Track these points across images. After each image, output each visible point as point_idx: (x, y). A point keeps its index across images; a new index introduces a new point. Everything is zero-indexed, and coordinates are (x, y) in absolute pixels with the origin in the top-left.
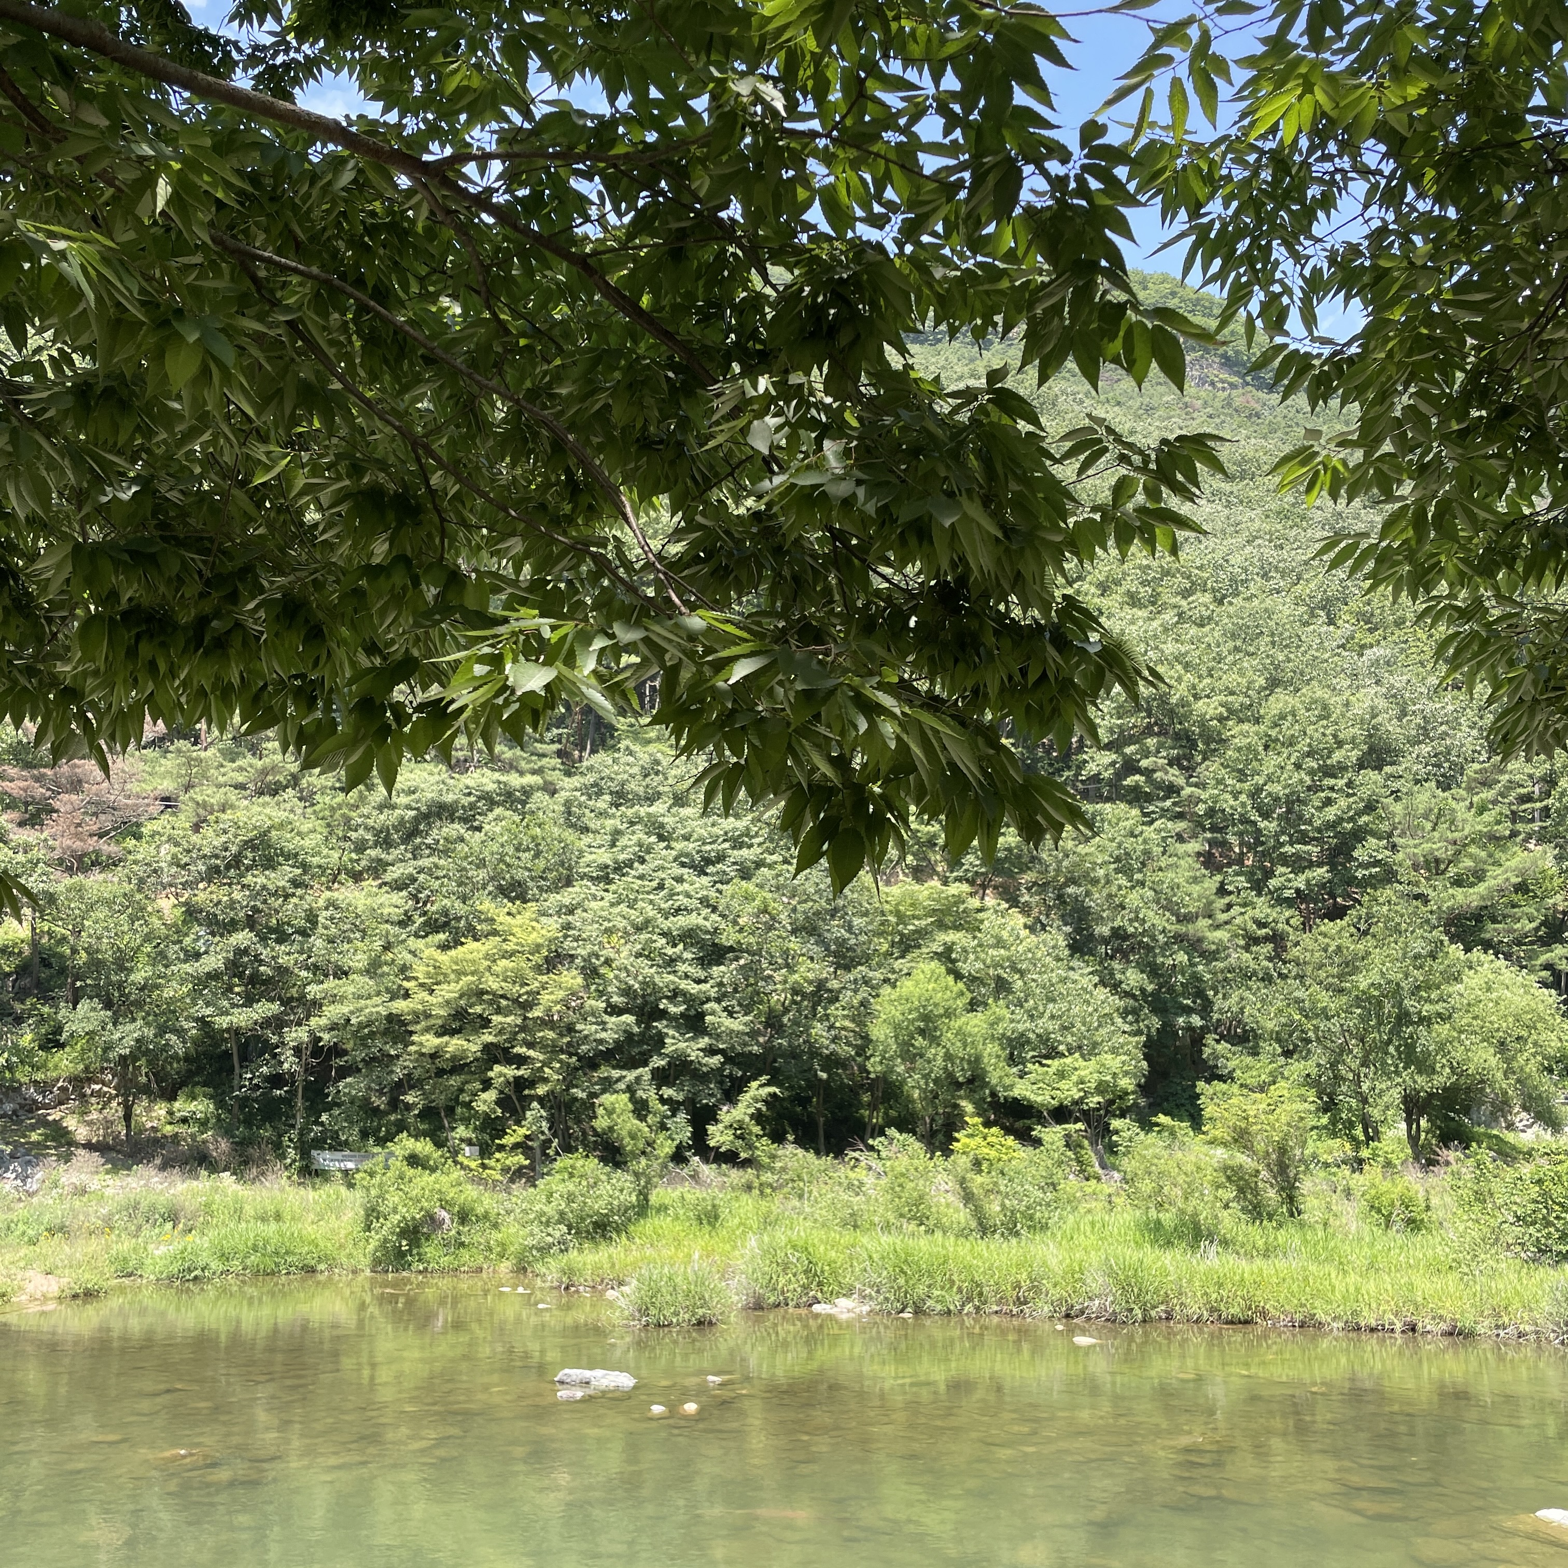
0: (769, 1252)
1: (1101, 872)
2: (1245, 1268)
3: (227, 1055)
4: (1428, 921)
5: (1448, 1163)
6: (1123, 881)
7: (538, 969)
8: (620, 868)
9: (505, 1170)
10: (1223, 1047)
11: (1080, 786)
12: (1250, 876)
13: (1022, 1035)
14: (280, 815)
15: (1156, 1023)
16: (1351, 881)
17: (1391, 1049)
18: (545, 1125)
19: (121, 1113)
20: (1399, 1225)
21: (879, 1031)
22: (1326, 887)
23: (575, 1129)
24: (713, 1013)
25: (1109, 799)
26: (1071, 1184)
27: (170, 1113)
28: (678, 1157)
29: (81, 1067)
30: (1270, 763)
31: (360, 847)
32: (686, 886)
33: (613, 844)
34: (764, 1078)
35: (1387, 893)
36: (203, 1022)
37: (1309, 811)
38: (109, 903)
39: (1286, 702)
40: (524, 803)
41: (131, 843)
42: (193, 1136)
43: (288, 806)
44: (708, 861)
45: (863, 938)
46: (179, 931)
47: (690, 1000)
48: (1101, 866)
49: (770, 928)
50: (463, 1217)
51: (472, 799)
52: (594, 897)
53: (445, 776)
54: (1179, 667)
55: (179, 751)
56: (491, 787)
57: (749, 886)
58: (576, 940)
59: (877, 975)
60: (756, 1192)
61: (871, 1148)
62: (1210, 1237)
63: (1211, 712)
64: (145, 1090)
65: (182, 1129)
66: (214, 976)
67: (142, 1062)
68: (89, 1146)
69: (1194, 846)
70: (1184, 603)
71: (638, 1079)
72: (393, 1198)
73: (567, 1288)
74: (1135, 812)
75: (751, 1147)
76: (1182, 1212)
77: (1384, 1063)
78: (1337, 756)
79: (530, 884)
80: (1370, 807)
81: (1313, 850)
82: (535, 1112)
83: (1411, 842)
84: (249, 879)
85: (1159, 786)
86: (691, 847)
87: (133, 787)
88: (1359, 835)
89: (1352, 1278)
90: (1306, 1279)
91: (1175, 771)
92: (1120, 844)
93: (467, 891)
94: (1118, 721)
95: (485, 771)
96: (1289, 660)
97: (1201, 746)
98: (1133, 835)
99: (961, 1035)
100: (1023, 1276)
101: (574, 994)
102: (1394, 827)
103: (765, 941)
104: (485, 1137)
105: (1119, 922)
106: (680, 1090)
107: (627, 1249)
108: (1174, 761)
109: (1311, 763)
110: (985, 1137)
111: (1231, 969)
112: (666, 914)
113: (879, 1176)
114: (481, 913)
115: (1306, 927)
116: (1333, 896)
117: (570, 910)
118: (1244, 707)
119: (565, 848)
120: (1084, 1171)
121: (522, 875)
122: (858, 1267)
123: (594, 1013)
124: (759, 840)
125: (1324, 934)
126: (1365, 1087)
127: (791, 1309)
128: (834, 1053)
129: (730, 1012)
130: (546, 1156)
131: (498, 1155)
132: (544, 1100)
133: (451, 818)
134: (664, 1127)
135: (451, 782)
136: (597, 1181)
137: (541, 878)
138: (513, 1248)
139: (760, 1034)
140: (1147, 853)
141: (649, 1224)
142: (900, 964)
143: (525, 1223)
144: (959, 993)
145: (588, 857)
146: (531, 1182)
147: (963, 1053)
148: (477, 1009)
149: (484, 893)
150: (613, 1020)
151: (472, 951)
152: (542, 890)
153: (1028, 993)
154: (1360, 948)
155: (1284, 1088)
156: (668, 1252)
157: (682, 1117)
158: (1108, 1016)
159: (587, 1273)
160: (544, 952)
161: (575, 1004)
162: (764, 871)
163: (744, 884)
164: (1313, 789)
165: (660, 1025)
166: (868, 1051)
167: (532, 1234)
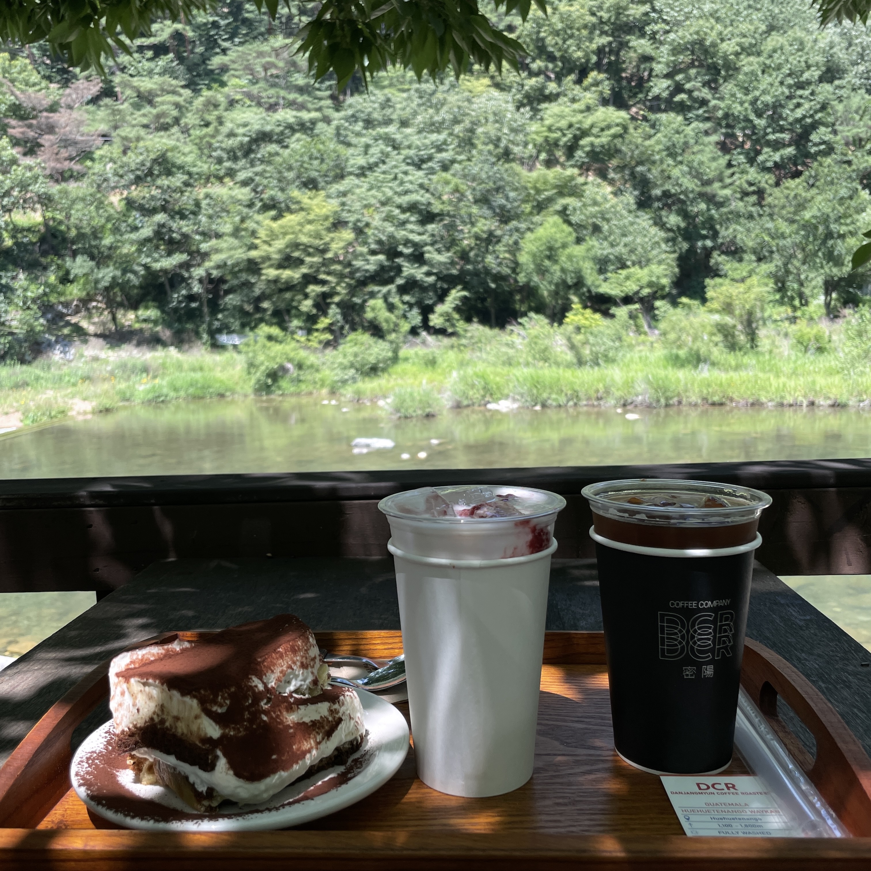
0: (463, 379)
1: (657, 157)
2: (723, 376)
3: (162, 285)
4: (850, 177)
5: (845, 317)
6: (670, 161)
7: (329, 230)
8: (371, 167)
9: (320, 342)
10: (722, 258)
11: (648, 103)
12: (747, 154)
13: (607, 256)
14: (172, 143)
15: (685, 246)
16: (808, 155)
17: (820, 254)
18: (339, 317)
19: (110, 317)
20: (812, 350)
21: (523, 258)
22: (794, 160)
23: (357, 319)
24: (429, 252)
25: (665, 111)
26: (631, 337)
27: (137, 317)
28: (414, 331)
29: (84, 293)
30: (766, 80)
31: (220, 161)
32: (410, 178)
33: (366, 153)
34: (459, 287)
35: (828, 161)
36: (146, 267)
37: (786, 112)
38: (83, 199)
39: (778, 41)
40: (312, 129)
41: (89, 163)
42: (151, 329)
43: (175, 137)
44: (423, 161)
45: (516, 204)
46: (125, 215)
47: (416, 245)
48: (658, 153)
49: (460, 200)
50: (300, 366)
51: (281, 128)
52: (358, 186)
53: (264, 115)
54: (712, 21)
55: (106, 105)
56: (292, 120)
57: (447, 175)
58: (349, 211)
59: (523, 226)
60: (456, 349)
61: (520, 324)
62: (705, 361)
63: (731, 50)
64: (121, 305)
65: (144, 326)
66: (148, 240)
67: (117, 290)
68: (96, 335)
69: (714, 138)
71: (389, 292)
72: (261, 358)
73: (358, 401)
74: (680, 118)
75: (453, 325)
76: (691, 349)
77: (815, 262)
78: (806, 75)
79: (320, 180)
80: (824, 107)
81: (786, 136)
82: (333, 310)
83: (847, 128)
84: (159, 182)
85: (695, 100)
86: (412, 152)
87: (84, 129)
88: (814, 126)
89: (783, 379)
90: (756, 382)
91: (706, 90)
92: (670, 139)
93: (283, 185)
94: (673, 58)
95: (288, 110)
96: (781, 12)
97: (723, 73)
98: (678, 132)
99: (570, 258)
100: (601, 386)
101: (350, 244)
102: (837, 120)
103: (458, 209)
104: (308, 325)
105: (667, 187)
106: (413, 296)
107: (388, 381)
108: (706, 84)
109: (790, 81)
110: (583, 314)
111: (731, 212)
112: (399, 194)
113: (524, 338)
114: (293, 198)
115: (777, 184)
116: (796, 165)
117: (344, 194)
118: (751, 45)
119: (338, 156)
120: (638, 330)
121: (314, 174)
122: (511, 385)
123: (362, 254)
124: (452, 147)
125: (787, 188)
126: (803, 277)
127: (476, 408)
128: (499, 273)
129: (439, 251)
130: (342, 334)
131: (316, 334)
132: (338, 305)
133: (271, 141)
134: (405, 316)
135: (268, 118)
136: (370, 347)
137: (326, 176)
138: (328, 382)
139: (457, 263)
140: (686, 143)
141: (399, 368)
142: (537, 219)
143: (333, 369)
144: (570, 234)
145: (352, 162)
146: (335, 348)
147: (571, 268)
148: (296, 254)
149: (293, 186)
150: (372, 258)
151: (290, 221)
152: (327, 183)
153: (611, 233)
154: (809, 195)
155: (755, 279)
156: (410, 381)
157: (415, 311)
158: (657, 243)
159: (368, 393)
160: (331, 220)
161: (351, 250)
162: (456, 166)
163: (443, 174)
164: (790, 98)
165: (399, 260)
166: (518, 270)
167: (337, 375)
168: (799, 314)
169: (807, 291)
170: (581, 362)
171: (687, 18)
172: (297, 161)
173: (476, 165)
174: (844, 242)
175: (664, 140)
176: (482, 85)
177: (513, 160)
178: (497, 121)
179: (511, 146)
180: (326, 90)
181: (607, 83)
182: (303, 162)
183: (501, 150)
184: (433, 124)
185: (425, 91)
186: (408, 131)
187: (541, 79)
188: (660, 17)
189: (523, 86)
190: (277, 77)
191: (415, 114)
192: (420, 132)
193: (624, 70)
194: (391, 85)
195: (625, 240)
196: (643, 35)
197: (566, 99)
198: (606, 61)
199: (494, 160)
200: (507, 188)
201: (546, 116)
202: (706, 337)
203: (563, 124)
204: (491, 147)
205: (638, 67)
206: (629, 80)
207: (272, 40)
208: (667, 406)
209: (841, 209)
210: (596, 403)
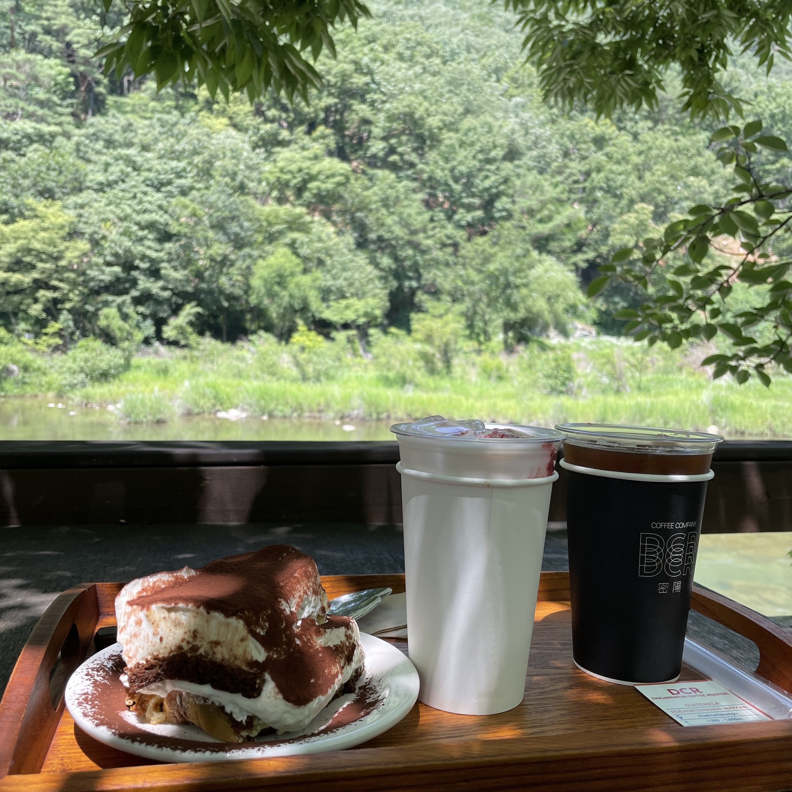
0: (195, 388)
1: (373, 206)
4: (524, 240)
5: (518, 352)
6: (384, 211)
7: (64, 239)
8: (110, 185)
9: (49, 346)
10: (425, 297)
11: (367, 160)
12: (446, 212)
13: (329, 287)
15: (395, 284)
16: (493, 219)
17: (501, 300)
18: (71, 323)
20: (494, 378)
21: (256, 282)
22: (482, 221)
23: (88, 326)
24: (165, 268)
25: (381, 168)
26: (348, 358)
28: (147, 341)
30: (462, 154)
32: (149, 198)
33: (106, 171)
34: (194, 303)
35: (508, 224)
37: (477, 181)
39: (472, 123)
40: (51, 142)
44: (162, 184)
45: (249, 233)
47: (152, 260)
48: (375, 203)
49: (197, 224)
50: (26, 369)
51: (19, 137)
52: (96, 201)
54: (421, 98)
56: (30, 131)
57: (185, 200)
58: (86, 223)
59: (256, 253)
60: (189, 360)
61: (250, 341)
62: (411, 382)
63: (435, 124)
69: (421, 196)
70: (426, 62)
71: (124, 303)
73: (86, 405)
74: (393, 176)
75: (186, 338)
76: (398, 372)
77: (497, 307)
78: (493, 154)
79: (57, 190)
80: (506, 181)
81: (477, 201)
82: (65, 316)
83: (523, 200)
85: (405, 162)
86: (152, 175)
88: (498, 195)
90: (450, 402)
91: (414, 155)
92: (384, 192)
93: (18, 192)
94: (388, 125)
95: (27, 121)
96: (475, 100)
97: (428, 142)
98: (391, 187)
99: (298, 285)
100: (322, 400)
101: (85, 254)
102: (515, 192)
103: (195, 232)
104: (37, 328)
105: (382, 232)
106: (148, 307)
107: (119, 387)
108: (415, 150)
109: (480, 156)
110: (308, 336)
111: (432, 259)
112: (138, 213)
113: (253, 354)
114: (27, 205)
115: (469, 239)
116: (483, 225)
117: (82, 206)
118: (452, 123)
119: (77, 170)
120: (355, 353)
121: (51, 184)
122: (241, 396)
123: (97, 265)
124: (191, 175)
125: (476, 244)
126: (487, 317)
127: (206, 415)
128: (231, 293)
129: (175, 268)
130: (72, 340)
131: (44, 338)
132: (70, 311)
133: (7, 148)
134: (138, 326)
135: (5, 126)
136: (101, 353)
137: (63, 187)
138: (55, 386)
139: (191, 281)
140: (397, 197)
141: (130, 375)
142: (268, 248)
143: (61, 373)
144: (298, 265)
145: (91, 177)
146: (64, 352)
147: (298, 295)
148: (28, 259)
149: (29, 193)
150: (108, 269)
151: (23, 226)
152: (64, 194)
153: (333, 267)
154: (492, 251)
155: (450, 317)
156: (141, 388)
157: (149, 322)
158: (372, 280)
159: (98, 398)
160: (67, 229)
161: (85, 260)
162: (194, 192)
163: (183, 199)
164: (480, 170)
165: (135, 273)
166: (250, 292)
167: (65, 378)
168: (483, 347)
169: (490, 329)
170: (305, 378)
171: (401, 93)
172: (33, 170)
173: (213, 194)
174: (518, 292)
175: (380, 192)
176: (221, 123)
177: (248, 194)
178: (233, 158)
179: (246, 181)
180: (67, 106)
181: (332, 137)
182: (40, 172)
183: (237, 183)
184: (173, 152)
185: (167, 122)
186: (149, 155)
187: (275, 125)
188: (379, 89)
189: (258, 129)
190: (18, 88)
191: (156, 141)
192: (161, 157)
193: (348, 129)
194: (133, 111)
195: (345, 274)
196: (364, 101)
197: (296, 146)
198: (332, 119)
199: (231, 191)
200: (242, 218)
201: (278, 159)
202: (411, 363)
203: (294, 167)
204: (227, 179)
205: (359, 127)
206: (352, 138)
207: (13, 53)
208: (378, 419)
209: (517, 264)
210: (317, 415)
